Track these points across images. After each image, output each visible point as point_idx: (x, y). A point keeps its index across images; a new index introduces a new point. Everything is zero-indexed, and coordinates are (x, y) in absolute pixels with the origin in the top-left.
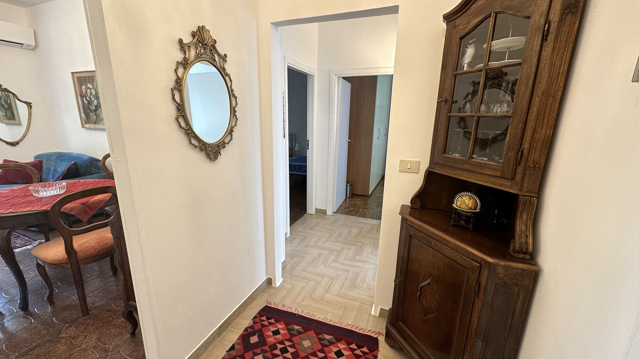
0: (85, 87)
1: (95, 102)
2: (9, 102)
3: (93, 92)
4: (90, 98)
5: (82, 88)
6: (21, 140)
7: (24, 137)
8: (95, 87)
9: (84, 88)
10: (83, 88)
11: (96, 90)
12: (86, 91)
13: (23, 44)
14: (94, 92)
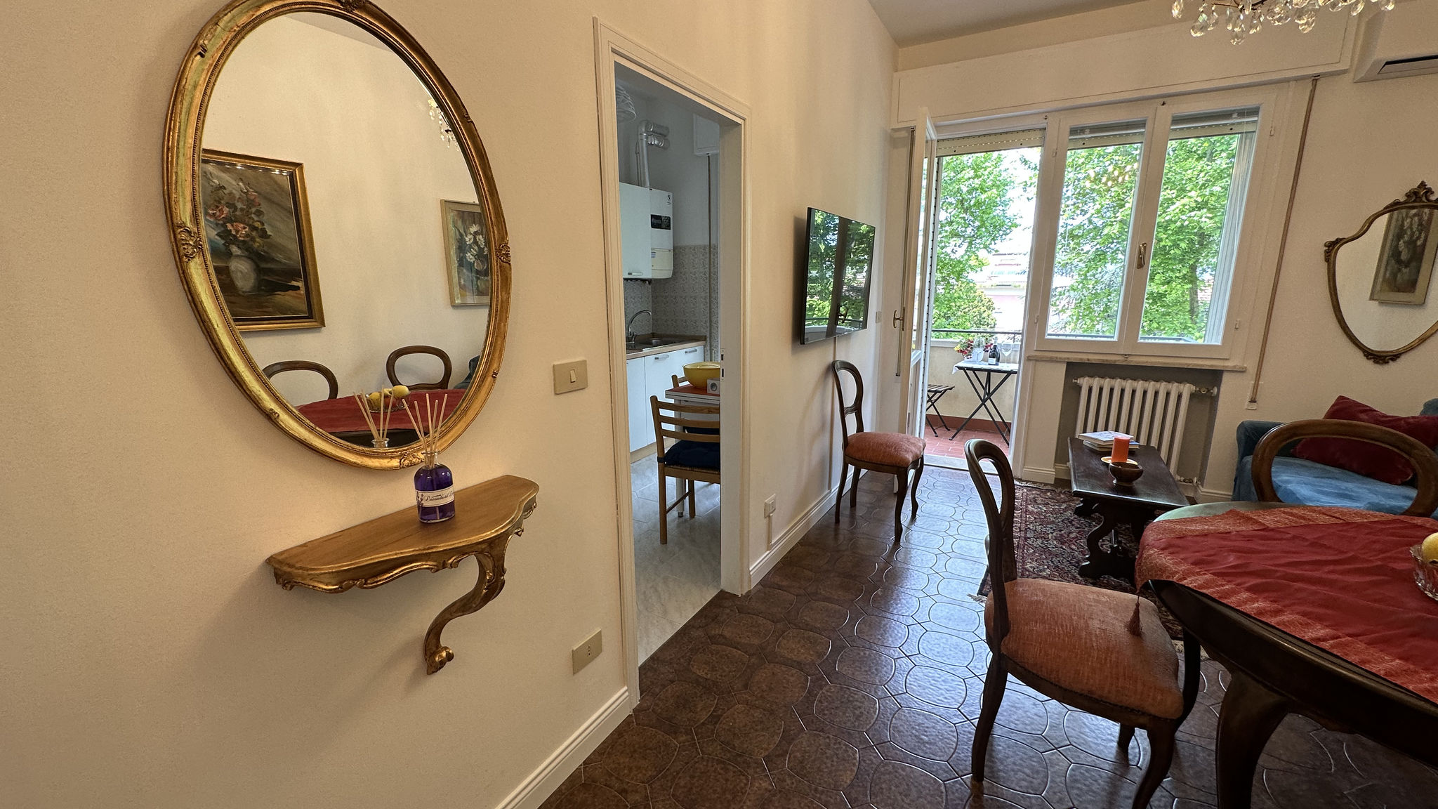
6: (1410, 348)
7: (1423, 340)
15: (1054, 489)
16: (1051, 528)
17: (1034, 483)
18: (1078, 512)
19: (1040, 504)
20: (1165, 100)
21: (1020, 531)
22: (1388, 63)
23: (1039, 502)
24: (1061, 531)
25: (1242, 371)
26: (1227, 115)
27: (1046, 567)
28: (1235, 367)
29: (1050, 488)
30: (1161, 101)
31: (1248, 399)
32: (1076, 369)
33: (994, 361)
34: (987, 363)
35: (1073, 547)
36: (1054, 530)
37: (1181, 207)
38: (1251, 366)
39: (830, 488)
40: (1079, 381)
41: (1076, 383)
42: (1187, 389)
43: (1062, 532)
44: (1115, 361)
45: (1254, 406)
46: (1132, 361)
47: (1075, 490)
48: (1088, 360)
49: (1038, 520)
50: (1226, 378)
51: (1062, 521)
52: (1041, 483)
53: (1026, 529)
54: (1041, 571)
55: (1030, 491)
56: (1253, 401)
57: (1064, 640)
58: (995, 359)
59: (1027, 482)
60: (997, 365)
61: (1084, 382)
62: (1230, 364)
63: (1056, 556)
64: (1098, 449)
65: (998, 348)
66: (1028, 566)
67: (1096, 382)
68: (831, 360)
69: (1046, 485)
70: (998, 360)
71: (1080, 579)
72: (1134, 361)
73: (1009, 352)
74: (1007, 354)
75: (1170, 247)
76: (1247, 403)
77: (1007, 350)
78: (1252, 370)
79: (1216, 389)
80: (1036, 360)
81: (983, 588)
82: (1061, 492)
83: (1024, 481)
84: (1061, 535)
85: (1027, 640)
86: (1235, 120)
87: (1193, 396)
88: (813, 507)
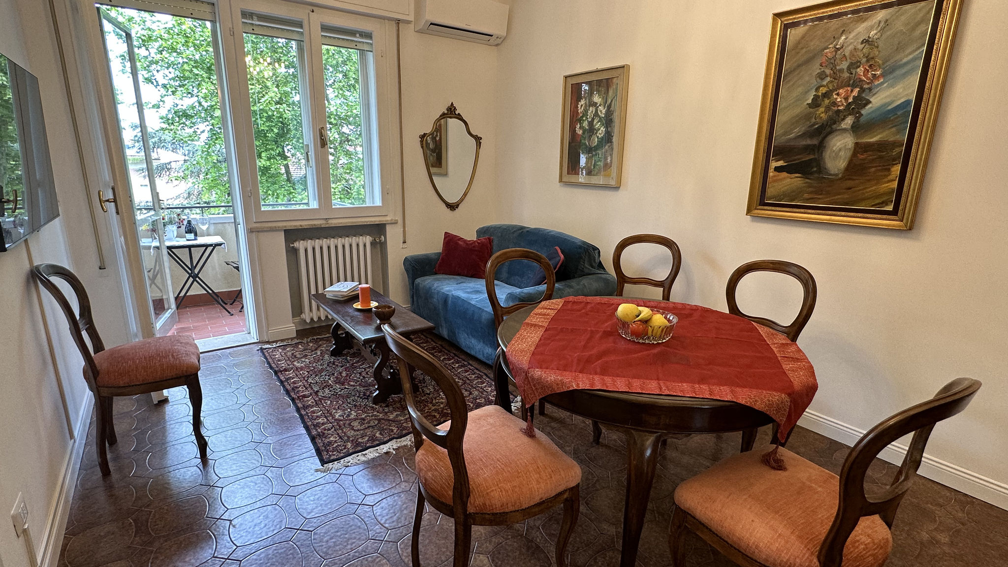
0: (586, 103)
1: (600, 132)
2: (438, 139)
3: (601, 111)
4: (591, 124)
5: (578, 104)
6: (462, 200)
7: (465, 194)
8: (609, 101)
9: (582, 106)
10: (579, 106)
11: (609, 107)
12: (586, 111)
13: (492, 36)
14: (604, 111)
15: (301, 341)
16: (326, 375)
17: (282, 341)
18: (334, 353)
19: (302, 358)
20: (314, 8)
21: (306, 388)
22: (431, 24)
23: (298, 356)
24: (333, 374)
25: (396, 223)
26: (352, 33)
27: (349, 410)
28: (392, 220)
29: (298, 342)
30: (311, 8)
31: (402, 242)
32: (292, 235)
33: (192, 236)
34: (185, 239)
35: (352, 383)
36: (329, 376)
37: (270, 99)
38: (399, 218)
39: (72, 436)
40: (296, 245)
41: (294, 247)
42: (368, 239)
43: (335, 375)
44: (321, 225)
45: (405, 245)
46: (332, 224)
47: (363, 339)
48: (301, 226)
49: (311, 373)
50: (388, 228)
51: (328, 365)
52: (288, 339)
53: (310, 385)
54: (348, 416)
55: (284, 349)
56: (404, 242)
57: (508, 471)
58: (193, 234)
59: (276, 342)
60: (195, 239)
61: (301, 245)
62: (388, 218)
63: (348, 397)
64: (342, 299)
65: (193, 223)
66: (337, 417)
67: (309, 244)
68: (27, 267)
69: (292, 339)
70: (196, 235)
71: (377, 407)
72: (334, 223)
73: (207, 226)
74: (204, 228)
75: (267, 131)
76: (402, 244)
77: (203, 224)
78: (400, 222)
79: (383, 237)
80: (258, 232)
81: (322, 456)
82: (307, 342)
83: (273, 342)
84: (337, 378)
85: (488, 489)
86: (358, 39)
87: (372, 244)
88: (65, 475)
